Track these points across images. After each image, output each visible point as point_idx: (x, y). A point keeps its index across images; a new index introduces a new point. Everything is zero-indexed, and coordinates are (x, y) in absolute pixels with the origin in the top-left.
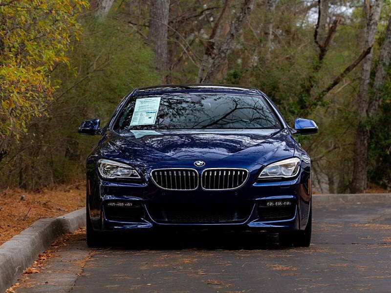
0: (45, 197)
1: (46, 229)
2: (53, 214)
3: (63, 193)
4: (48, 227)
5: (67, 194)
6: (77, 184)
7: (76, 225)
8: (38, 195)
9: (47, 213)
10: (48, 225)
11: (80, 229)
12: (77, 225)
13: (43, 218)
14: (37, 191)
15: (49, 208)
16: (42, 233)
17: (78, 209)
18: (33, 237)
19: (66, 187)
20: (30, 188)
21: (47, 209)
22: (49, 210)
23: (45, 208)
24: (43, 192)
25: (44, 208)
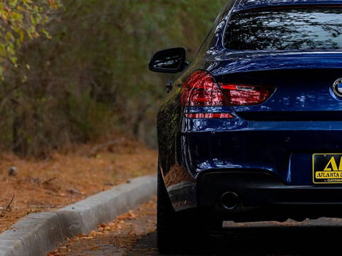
0: (54, 167)
1: (36, 232)
2: (59, 201)
3: (84, 159)
4: (40, 228)
5: (92, 161)
6: (110, 143)
7: (94, 220)
8: (42, 164)
9: (48, 200)
10: (40, 225)
11: (102, 226)
12: (96, 220)
13: (36, 212)
14: (42, 156)
15: (54, 190)
16: (29, 238)
17: (103, 190)
18: (12, 247)
19: (91, 148)
20: (29, 151)
21: (51, 192)
22: (54, 193)
23: (48, 189)
24: (51, 158)
25: (45, 191)
